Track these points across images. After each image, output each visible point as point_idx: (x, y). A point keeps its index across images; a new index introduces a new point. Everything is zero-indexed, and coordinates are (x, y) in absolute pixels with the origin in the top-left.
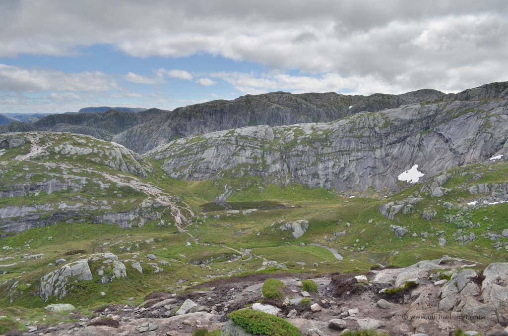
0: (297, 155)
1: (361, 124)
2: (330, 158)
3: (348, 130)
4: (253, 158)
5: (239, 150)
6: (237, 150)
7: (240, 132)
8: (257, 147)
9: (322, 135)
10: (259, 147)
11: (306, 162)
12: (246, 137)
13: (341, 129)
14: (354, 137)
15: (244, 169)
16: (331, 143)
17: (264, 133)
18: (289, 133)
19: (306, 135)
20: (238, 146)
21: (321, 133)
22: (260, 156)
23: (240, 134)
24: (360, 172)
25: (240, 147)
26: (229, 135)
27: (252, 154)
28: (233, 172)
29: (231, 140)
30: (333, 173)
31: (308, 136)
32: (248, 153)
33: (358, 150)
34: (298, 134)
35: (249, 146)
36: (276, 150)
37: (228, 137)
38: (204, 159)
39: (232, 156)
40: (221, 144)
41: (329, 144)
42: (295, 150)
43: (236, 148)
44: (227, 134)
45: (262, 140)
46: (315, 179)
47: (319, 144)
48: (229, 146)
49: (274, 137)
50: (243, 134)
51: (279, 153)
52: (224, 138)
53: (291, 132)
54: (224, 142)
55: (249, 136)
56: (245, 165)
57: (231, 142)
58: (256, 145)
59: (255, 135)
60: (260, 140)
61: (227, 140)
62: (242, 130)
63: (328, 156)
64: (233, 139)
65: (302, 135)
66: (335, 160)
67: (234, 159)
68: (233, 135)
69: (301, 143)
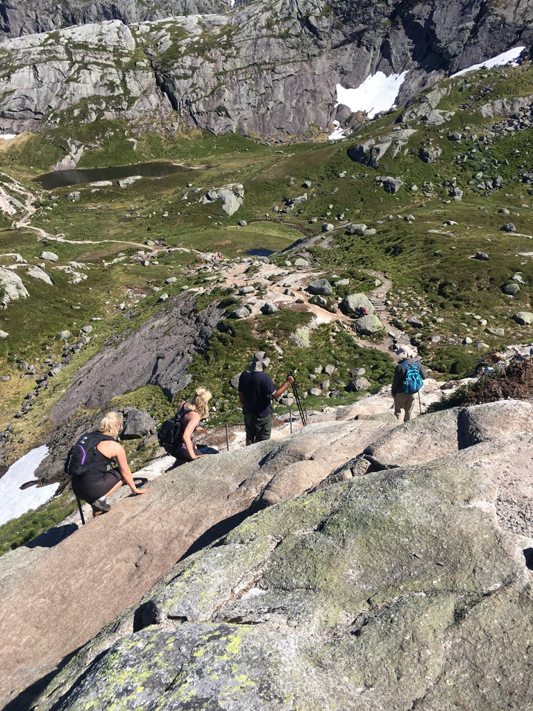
0: (186, 77)
1: (284, 11)
2: (240, 78)
3: (264, 25)
4: (106, 84)
5: (78, 71)
6: (73, 71)
7: (70, 35)
8: (109, 63)
9: (220, 36)
10: (113, 64)
11: (201, 89)
12: (84, 46)
13: (252, 23)
14: (274, 36)
15: (94, 107)
16: (238, 49)
17: (115, 35)
18: (160, 34)
19: (192, 38)
20: (74, 63)
21: (217, 31)
22: (118, 82)
23: (71, 38)
24: (291, 101)
25: (77, 66)
26: (51, 41)
27: (102, 78)
28: (76, 112)
29: (57, 52)
30: (249, 104)
31: (197, 38)
32: (96, 74)
33: (286, 62)
34: (177, 35)
35: (94, 63)
36: (144, 69)
37: (51, 45)
38: (12, 92)
39: (67, 82)
40: (40, 61)
41: (235, 52)
42: (178, 67)
43: (71, 67)
44: (46, 40)
45: (116, 49)
46: (222, 118)
47: (218, 53)
48: (56, 64)
49: (134, 43)
50: (78, 39)
51: (150, 74)
52: (42, 48)
53: (163, 32)
54: (44, 56)
55: (91, 43)
56: (96, 99)
57: (58, 55)
58: (106, 60)
59: (100, 40)
60: (111, 49)
61: (50, 52)
62: (74, 30)
63: (238, 76)
64: (61, 49)
65: (186, 38)
66: (248, 81)
67: (71, 89)
68: (58, 42)
69: (186, 53)
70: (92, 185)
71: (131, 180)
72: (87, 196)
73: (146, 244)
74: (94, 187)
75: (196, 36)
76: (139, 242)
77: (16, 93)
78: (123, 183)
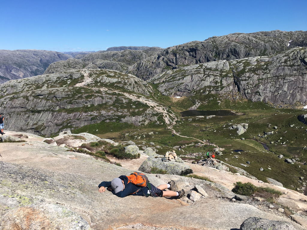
0: (245, 80)
1: (294, 56)
2: (269, 81)
3: (283, 61)
4: (214, 82)
5: (206, 77)
6: (204, 77)
7: (206, 65)
9: (264, 65)
10: (219, 75)
11: (251, 84)
12: (210, 69)
13: (278, 61)
14: (287, 66)
15: (208, 89)
16: (270, 71)
17: (222, 65)
18: (240, 64)
19: (251, 66)
21: (263, 63)
22: (219, 81)
23: (206, 66)
24: (290, 91)
25: (206, 75)
26: (200, 67)
27: (214, 80)
28: (202, 91)
29: (200, 71)
30: (270, 91)
31: (254, 66)
32: (212, 78)
33: (291, 76)
34: (246, 65)
35: (212, 75)
36: (230, 77)
37: (199, 68)
38: (183, 83)
39: (201, 81)
40: (194, 74)
41: (268, 72)
42: (243, 77)
43: (204, 76)
44: (198, 67)
45: (221, 70)
46: (257, 96)
47: (261, 72)
48: (199, 75)
49: (229, 67)
50: (209, 67)
51: (232, 79)
52: (196, 70)
53: (241, 64)
54: (196, 72)
55: (213, 68)
56: (209, 87)
57: (201, 72)
58: (217, 74)
59: (216, 67)
60: (220, 70)
61: (198, 71)
62: (208, 64)
63: (268, 80)
64: (202, 70)
65: (249, 66)
66: (272, 82)
67: (202, 83)
68: (202, 68)
69: (248, 72)
70: (197, 117)
71: (211, 116)
72: (194, 121)
73: (203, 141)
74: (198, 118)
75: (254, 65)
76: (201, 140)
77: (184, 84)
78: (208, 117)
